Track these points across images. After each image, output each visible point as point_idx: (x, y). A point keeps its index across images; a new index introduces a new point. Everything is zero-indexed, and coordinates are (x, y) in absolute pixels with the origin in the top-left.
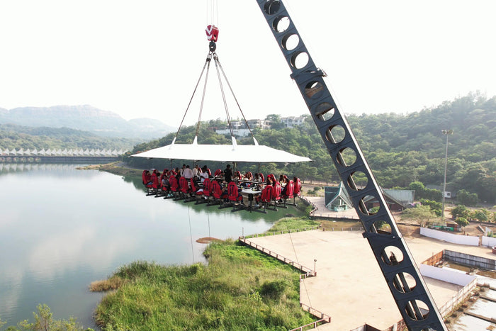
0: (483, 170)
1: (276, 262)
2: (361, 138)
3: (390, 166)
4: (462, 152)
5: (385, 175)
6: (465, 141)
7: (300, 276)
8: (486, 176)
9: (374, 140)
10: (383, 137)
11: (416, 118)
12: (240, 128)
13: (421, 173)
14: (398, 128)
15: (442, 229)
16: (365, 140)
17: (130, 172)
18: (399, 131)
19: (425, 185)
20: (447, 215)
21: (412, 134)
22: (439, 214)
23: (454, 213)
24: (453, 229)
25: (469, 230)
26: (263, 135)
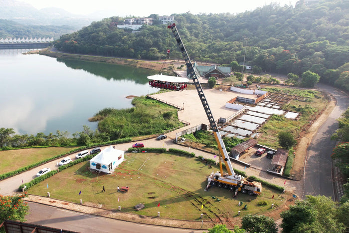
0: (266, 55)
1: (166, 105)
2: (208, 31)
3: (222, 51)
4: (260, 43)
5: (219, 56)
6: (263, 36)
7: (178, 110)
8: (267, 58)
9: (216, 32)
10: (221, 30)
11: (241, 18)
12: (133, 24)
13: (238, 55)
14: (229, 24)
15: (241, 87)
16: (211, 33)
17: (64, 55)
18: (230, 26)
19: (239, 63)
20: (245, 79)
21: (238, 29)
22: (240, 80)
23: (248, 78)
24: (245, 87)
25: (252, 87)
26: (148, 30)
